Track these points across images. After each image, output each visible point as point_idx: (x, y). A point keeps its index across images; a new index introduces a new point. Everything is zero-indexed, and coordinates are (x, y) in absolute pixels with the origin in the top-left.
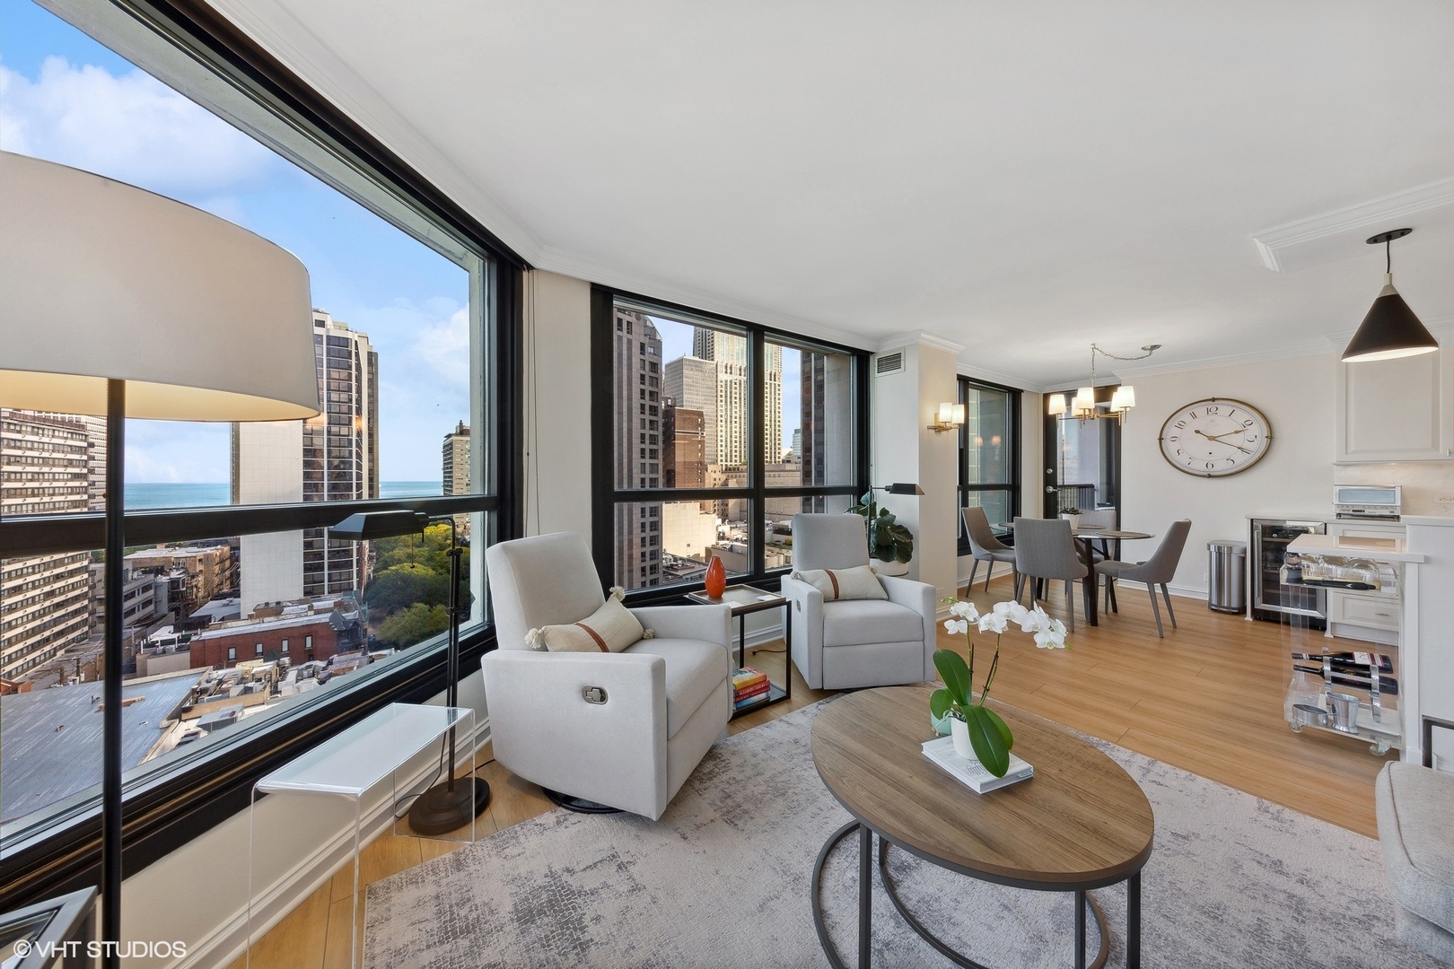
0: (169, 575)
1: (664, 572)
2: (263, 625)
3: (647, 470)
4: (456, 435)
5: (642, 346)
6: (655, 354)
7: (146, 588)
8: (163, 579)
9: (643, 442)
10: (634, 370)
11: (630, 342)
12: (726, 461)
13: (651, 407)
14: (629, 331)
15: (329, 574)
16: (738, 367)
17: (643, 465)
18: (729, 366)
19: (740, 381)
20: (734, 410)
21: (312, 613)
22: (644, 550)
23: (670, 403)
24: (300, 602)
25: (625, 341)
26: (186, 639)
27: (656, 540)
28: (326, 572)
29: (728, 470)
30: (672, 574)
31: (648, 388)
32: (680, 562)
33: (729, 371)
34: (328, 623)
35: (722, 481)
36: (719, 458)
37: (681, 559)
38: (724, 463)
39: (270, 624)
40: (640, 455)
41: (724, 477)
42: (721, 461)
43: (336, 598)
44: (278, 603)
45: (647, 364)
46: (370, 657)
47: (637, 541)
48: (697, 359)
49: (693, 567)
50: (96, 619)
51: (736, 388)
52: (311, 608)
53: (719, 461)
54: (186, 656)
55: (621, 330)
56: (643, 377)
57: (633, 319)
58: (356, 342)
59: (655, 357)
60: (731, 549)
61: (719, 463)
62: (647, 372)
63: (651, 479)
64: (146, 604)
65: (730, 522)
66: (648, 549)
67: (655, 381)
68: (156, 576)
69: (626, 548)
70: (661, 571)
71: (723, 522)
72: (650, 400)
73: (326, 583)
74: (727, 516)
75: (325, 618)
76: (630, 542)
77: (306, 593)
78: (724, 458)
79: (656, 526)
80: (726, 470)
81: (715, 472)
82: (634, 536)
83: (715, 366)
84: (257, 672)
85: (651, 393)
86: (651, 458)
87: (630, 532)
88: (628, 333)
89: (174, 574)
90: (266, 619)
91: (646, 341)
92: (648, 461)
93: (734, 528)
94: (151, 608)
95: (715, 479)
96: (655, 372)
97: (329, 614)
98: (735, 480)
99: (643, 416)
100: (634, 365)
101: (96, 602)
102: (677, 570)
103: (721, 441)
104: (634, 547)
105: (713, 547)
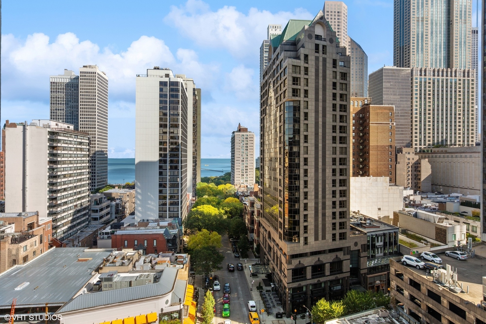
0: (116, 201)
1: (352, 228)
2: (139, 231)
3: (338, 152)
4: (237, 131)
5: (335, 62)
6: (345, 66)
7: (108, 207)
8: (114, 203)
9: (334, 131)
10: (328, 80)
11: (324, 60)
12: (420, 145)
13: (341, 105)
14: (324, 52)
15: (169, 208)
16: (432, 70)
17: (334, 149)
18: (423, 69)
19: (434, 81)
20: (427, 104)
21: (158, 227)
22: (334, 210)
23: (366, 103)
24: (156, 221)
25: (321, 59)
26: (113, 233)
27: (345, 204)
28: (168, 206)
29: (422, 151)
30: (359, 231)
31: (338, 92)
32: (368, 221)
33: (423, 73)
34: (163, 234)
35: (415, 160)
36: (414, 143)
37: (369, 219)
38: (418, 146)
39: (142, 231)
40: (332, 141)
41: (417, 158)
42: (416, 144)
43: (170, 220)
44: (148, 220)
45: (338, 74)
46: (176, 256)
47: (329, 203)
48: (395, 68)
49: (379, 227)
50: (91, 219)
51: (430, 87)
52: (158, 225)
53: (414, 144)
54: (110, 241)
55: (318, 52)
56: (334, 84)
57: (327, 43)
58: (182, 83)
59: (344, 68)
60: (416, 215)
61: (414, 146)
62: (338, 80)
63: (340, 159)
64: (108, 214)
65: (423, 192)
66: (338, 210)
67: (344, 86)
68: (111, 201)
69: (320, 208)
70: (348, 227)
71: (415, 192)
72: (341, 100)
73: (168, 212)
74: (419, 188)
75: (162, 231)
76: (324, 204)
77: (160, 217)
78: (418, 143)
79: (345, 193)
80: (420, 151)
81: (409, 153)
82: (327, 200)
83: (410, 71)
84: (129, 255)
85: (341, 96)
86: (340, 143)
87: (324, 197)
88: (323, 53)
89: (118, 201)
90: (141, 228)
91: (338, 57)
92: (338, 145)
93: (424, 198)
94: (109, 216)
95: (409, 159)
96: (344, 79)
97: (164, 229)
98: (427, 160)
99: (334, 113)
100: (328, 76)
101: (91, 211)
102: (365, 228)
103: (416, 129)
104: (327, 208)
105: (400, 212)
